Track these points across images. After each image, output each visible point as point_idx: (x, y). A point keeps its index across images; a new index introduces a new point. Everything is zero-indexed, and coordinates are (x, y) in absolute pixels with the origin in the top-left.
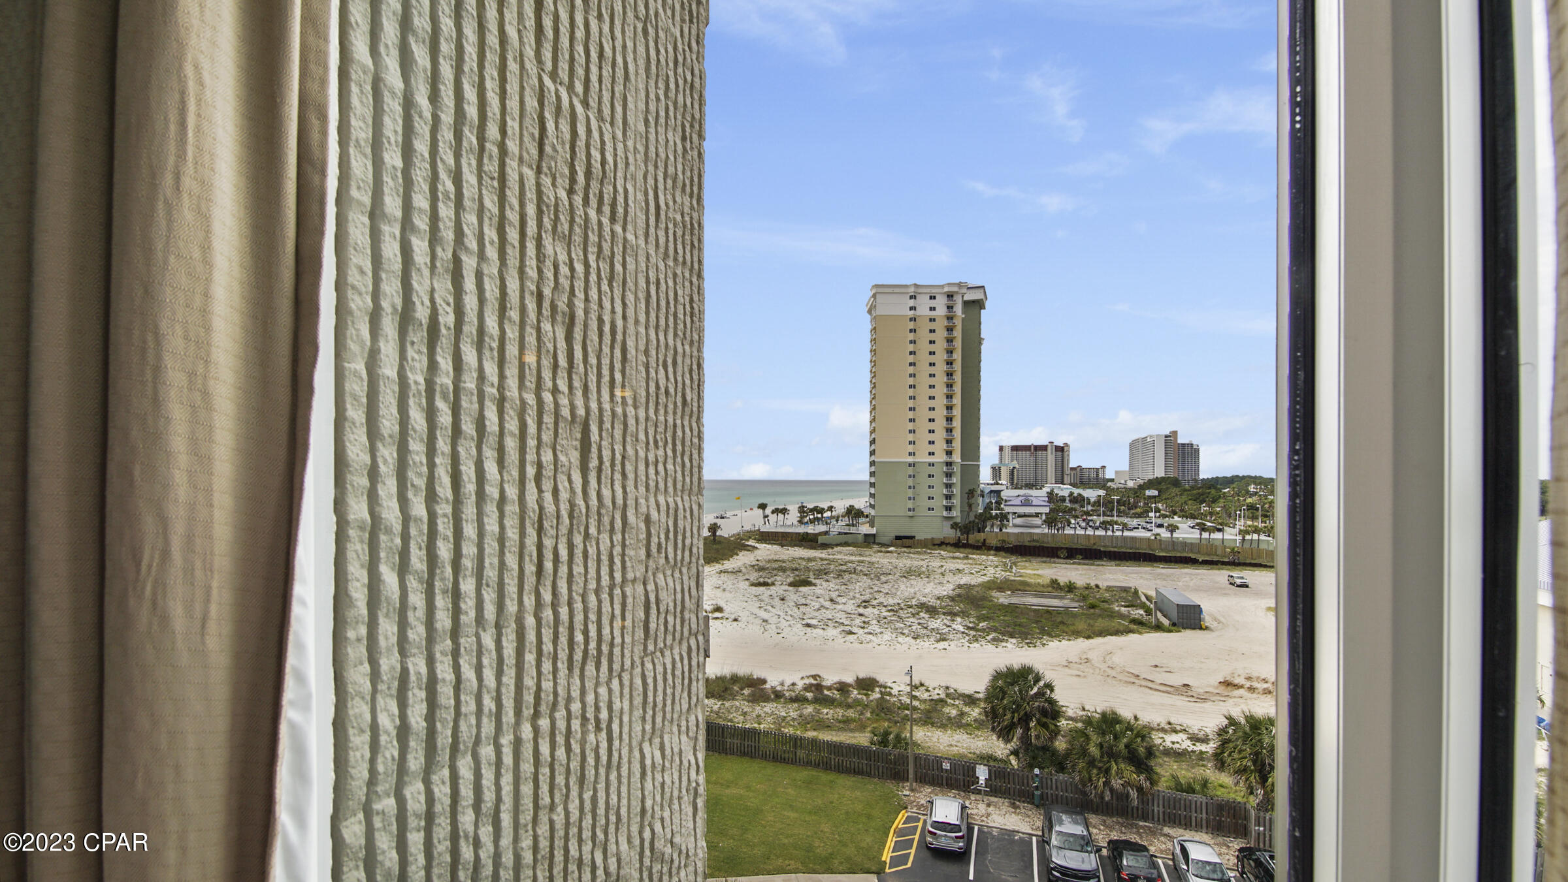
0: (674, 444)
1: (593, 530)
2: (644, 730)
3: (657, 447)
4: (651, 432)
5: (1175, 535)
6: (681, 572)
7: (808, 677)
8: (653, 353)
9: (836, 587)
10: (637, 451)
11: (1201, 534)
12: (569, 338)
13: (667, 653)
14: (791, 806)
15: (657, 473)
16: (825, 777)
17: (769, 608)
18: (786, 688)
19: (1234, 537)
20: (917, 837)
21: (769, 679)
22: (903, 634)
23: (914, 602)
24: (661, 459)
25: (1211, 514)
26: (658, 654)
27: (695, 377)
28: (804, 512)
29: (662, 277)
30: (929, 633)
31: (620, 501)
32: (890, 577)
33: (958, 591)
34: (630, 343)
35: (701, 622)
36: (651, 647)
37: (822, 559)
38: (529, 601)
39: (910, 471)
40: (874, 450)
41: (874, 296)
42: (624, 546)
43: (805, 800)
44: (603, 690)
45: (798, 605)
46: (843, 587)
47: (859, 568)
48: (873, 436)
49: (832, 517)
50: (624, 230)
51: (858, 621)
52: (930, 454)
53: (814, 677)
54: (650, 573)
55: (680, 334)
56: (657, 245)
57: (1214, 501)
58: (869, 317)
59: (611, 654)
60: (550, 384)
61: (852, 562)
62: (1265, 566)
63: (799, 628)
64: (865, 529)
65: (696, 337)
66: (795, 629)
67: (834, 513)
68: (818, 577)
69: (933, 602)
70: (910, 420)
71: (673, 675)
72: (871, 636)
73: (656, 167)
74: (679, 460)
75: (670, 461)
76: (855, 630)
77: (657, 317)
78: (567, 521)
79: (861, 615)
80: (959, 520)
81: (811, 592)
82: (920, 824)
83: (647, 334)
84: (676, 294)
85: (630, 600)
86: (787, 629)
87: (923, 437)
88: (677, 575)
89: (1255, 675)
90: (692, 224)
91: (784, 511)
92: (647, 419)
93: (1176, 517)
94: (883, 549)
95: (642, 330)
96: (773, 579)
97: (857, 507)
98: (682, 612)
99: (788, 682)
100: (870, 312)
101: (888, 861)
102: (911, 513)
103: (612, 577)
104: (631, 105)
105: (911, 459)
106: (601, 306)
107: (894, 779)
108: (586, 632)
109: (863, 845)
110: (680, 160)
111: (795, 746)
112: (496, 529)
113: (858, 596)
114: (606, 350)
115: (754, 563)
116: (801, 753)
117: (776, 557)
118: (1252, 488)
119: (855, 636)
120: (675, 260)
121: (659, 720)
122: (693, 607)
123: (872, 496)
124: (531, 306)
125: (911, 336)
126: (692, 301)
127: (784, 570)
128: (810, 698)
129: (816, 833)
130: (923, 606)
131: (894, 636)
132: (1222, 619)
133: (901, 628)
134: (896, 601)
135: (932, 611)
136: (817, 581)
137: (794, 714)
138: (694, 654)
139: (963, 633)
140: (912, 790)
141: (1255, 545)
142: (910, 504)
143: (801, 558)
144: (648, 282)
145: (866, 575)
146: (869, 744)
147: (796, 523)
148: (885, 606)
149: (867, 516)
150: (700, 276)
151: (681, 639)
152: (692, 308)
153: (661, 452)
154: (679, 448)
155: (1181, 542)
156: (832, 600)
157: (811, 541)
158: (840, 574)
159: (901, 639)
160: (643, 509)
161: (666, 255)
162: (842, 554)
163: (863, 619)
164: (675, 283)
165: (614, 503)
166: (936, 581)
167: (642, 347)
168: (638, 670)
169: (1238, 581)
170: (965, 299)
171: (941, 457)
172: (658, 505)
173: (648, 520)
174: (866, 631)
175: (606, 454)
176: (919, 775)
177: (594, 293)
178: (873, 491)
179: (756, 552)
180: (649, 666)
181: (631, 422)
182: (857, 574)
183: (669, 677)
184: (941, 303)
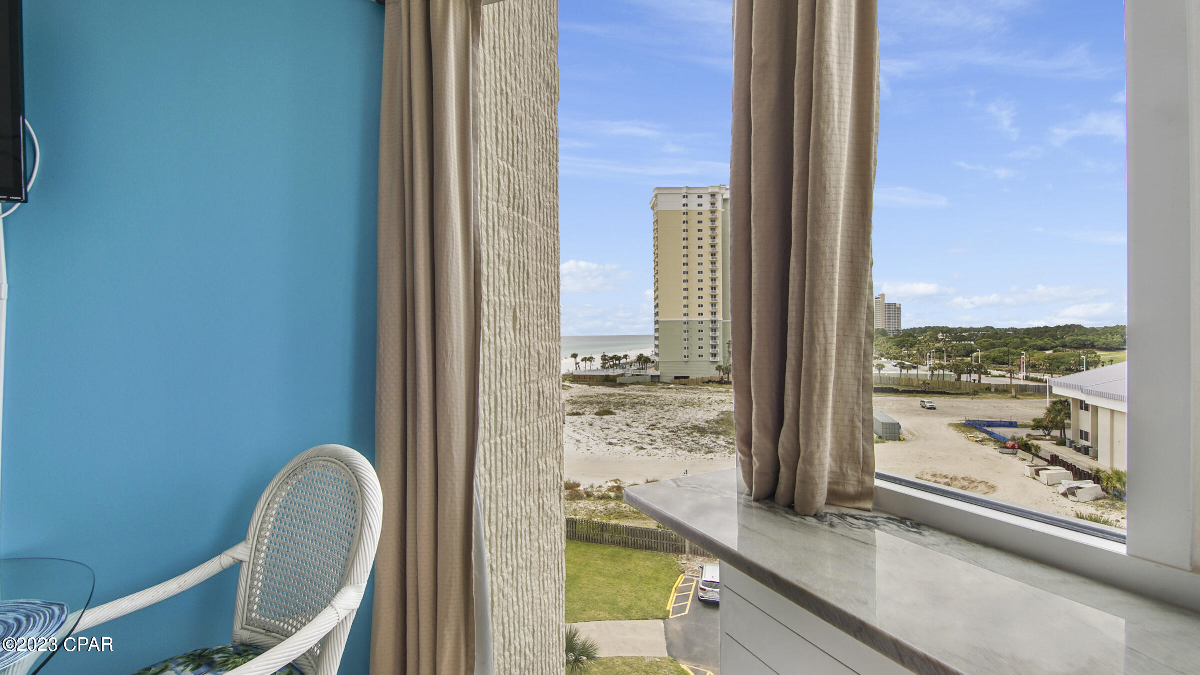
0: (548, 317)
1: (518, 357)
2: (539, 453)
3: (541, 318)
4: (539, 311)
5: (882, 372)
6: (552, 380)
7: (611, 481)
8: (539, 273)
9: (631, 416)
10: (534, 321)
11: (901, 371)
12: (508, 272)
13: (547, 418)
14: (600, 573)
15: (542, 331)
16: (624, 552)
17: (581, 431)
18: (595, 490)
19: (926, 373)
20: (692, 593)
21: (582, 483)
22: (681, 449)
23: (689, 425)
24: (543, 324)
25: (909, 356)
26: (543, 418)
27: (557, 283)
28: (606, 360)
29: (542, 236)
30: (700, 448)
31: (528, 344)
32: (671, 407)
33: (722, 416)
34: (530, 270)
35: (561, 405)
36: (541, 414)
37: (620, 395)
38: (499, 386)
39: (685, 327)
40: (658, 312)
41: (656, 196)
42: (530, 365)
43: (610, 569)
44: (523, 430)
45: (602, 429)
46: (636, 415)
47: (648, 401)
48: (657, 302)
49: (627, 364)
50: (527, 218)
51: (648, 440)
52: (699, 315)
53: (616, 481)
54: (540, 379)
55: (550, 262)
56: (540, 222)
57: (912, 346)
58: (652, 212)
59: (526, 414)
60: (503, 293)
61: (642, 396)
62: (949, 394)
63: (603, 446)
64: (652, 372)
65: (557, 262)
66: (601, 447)
67: (628, 361)
68: (617, 408)
69: (703, 425)
70: (685, 290)
71: (550, 429)
72: (657, 451)
73: (539, 183)
74: (550, 324)
75: (547, 325)
76: (645, 446)
77: (541, 256)
78: (510, 353)
79: (649, 435)
80: (722, 364)
81: (612, 420)
82: (694, 584)
83: (537, 265)
84: (548, 243)
85: (532, 390)
86: (595, 447)
87: (694, 302)
88: (551, 381)
89: (939, 473)
90: (554, 206)
91: (591, 359)
92: (537, 305)
93: (883, 359)
94: (666, 387)
95: (535, 263)
96: (583, 410)
97: (645, 355)
98: (553, 399)
99: (596, 485)
100: (653, 208)
101: (671, 611)
102: (686, 359)
103: (526, 379)
104: (529, 159)
105: (685, 319)
106: (519, 255)
107: (675, 552)
108: (517, 402)
109: (654, 599)
110: (549, 176)
111: (603, 531)
112: (488, 354)
113: (647, 421)
114: (522, 275)
115: (569, 399)
116: (607, 536)
117: (586, 394)
118: (940, 336)
119: (646, 451)
120: (547, 226)
121: (545, 449)
122: (558, 398)
123: (657, 346)
124: (497, 260)
125: (685, 226)
126: (554, 244)
127: (591, 403)
128: (613, 497)
129: (618, 592)
130: (696, 428)
131: (674, 450)
132: (916, 434)
133: (680, 444)
134: (676, 425)
135: (702, 431)
136: (617, 411)
137: (601, 508)
138: (558, 421)
139: (725, 447)
140: (688, 560)
141: (941, 378)
142: (686, 353)
143: (604, 394)
144: (537, 240)
145: (653, 406)
146: (657, 528)
147: (600, 368)
148: (668, 429)
149: (653, 362)
150: (558, 231)
151: (553, 413)
152: (555, 248)
153: (543, 321)
154: (550, 318)
155: (887, 377)
156: (628, 425)
157: (612, 381)
158: (633, 406)
159: (679, 452)
160: (537, 348)
161: (544, 225)
162: (635, 391)
163: (651, 438)
164: (548, 237)
165: (526, 345)
166: (706, 409)
167: (535, 272)
168: (536, 424)
169: (928, 405)
170: (724, 197)
171: (708, 317)
172: (543, 346)
173: (539, 353)
174: (653, 447)
175: (522, 322)
176: (693, 549)
177: (517, 250)
178: (657, 343)
179: (571, 390)
180: (540, 423)
181: (532, 307)
182: (646, 406)
183: (548, 429)
184: (706, 201)
